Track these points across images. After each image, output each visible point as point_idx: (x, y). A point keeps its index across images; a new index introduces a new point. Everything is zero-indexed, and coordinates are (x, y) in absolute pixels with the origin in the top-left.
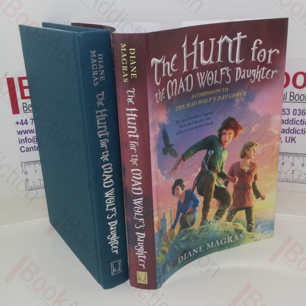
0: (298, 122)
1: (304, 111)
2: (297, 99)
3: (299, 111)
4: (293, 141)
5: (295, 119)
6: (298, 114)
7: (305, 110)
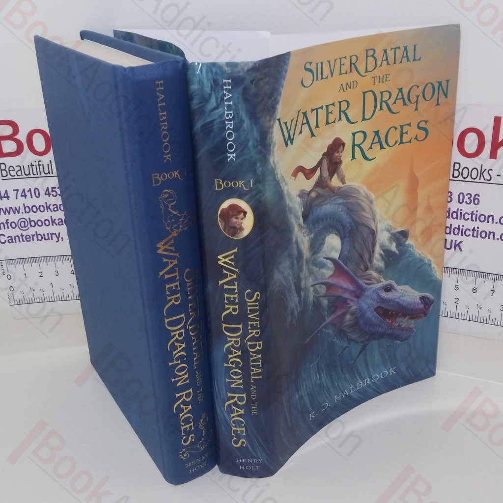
0: (466, 215)
1: (477, 197)
2: (465, 175)
3: (469, 196)
4: (457, 248)
5: (461, 210)
6: (466, 202)
7: (479, 196)
